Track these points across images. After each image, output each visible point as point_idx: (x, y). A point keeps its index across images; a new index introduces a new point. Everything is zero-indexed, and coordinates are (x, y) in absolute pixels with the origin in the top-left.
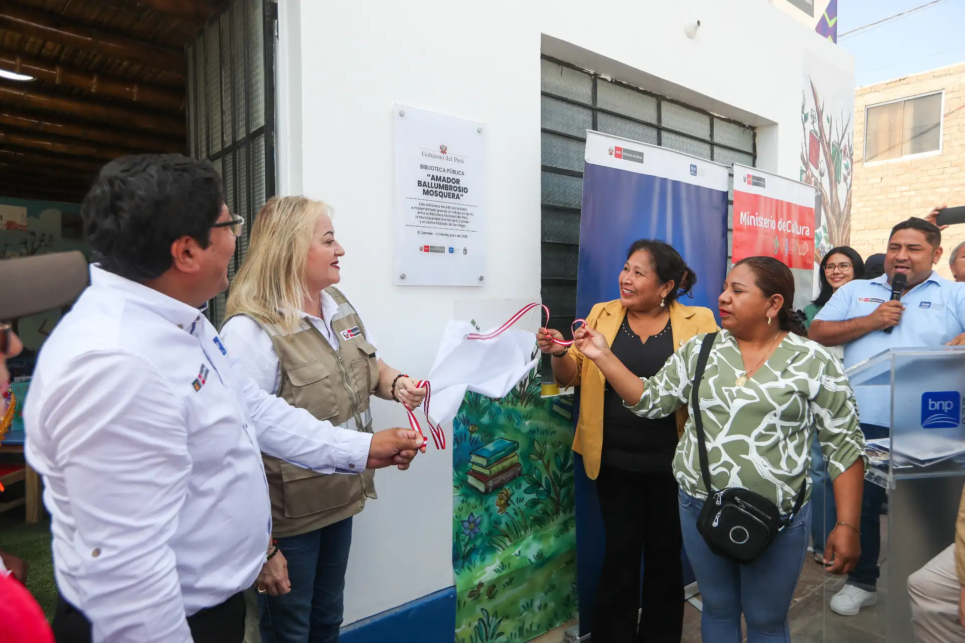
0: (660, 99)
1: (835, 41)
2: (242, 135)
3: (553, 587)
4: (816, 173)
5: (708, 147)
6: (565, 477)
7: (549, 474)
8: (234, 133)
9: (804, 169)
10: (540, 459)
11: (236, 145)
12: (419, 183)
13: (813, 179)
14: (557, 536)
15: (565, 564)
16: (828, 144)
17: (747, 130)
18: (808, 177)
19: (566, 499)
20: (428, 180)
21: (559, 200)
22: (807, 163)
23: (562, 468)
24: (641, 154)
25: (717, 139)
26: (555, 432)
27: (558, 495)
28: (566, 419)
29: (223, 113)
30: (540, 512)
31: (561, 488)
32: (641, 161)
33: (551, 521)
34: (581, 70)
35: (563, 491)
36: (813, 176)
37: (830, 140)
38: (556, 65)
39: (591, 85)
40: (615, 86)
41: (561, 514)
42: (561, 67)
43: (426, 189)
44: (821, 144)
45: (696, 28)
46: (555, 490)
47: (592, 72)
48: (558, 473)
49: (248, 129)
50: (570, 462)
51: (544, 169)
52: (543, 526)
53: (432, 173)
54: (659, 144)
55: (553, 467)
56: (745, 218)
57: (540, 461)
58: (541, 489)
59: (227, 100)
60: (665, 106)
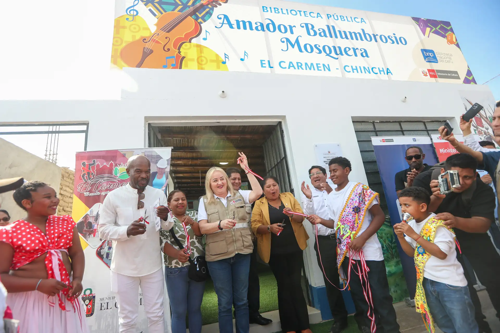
0: (400, 122)
1: (476, 83)
2: (279, 160)
3: (398, 285)
4: (484, 129)
5: (426, 132)
6: (393, 245)
7: (386, 244)
8: (277, 161)
9: (475, 129)
10: (381, 238)
11: (278, 163)
12: (324, 162)
13: (483, 132)
14: (395, 266)
15: (401, 277)
16: (487, 118)
17: (443, 122)
18: (479, 132)
19: (396, 253)
20: (326, 160)
21: (370, 159)
22: (477, 127)
23: (391, 242)
24: (392, 139)
25: (428, 129)
26: (385, 230)
27: (392, 252)
28: (389, 226)
29: (273, 157)
30: (386, 257)
31: (392, 249)
32: (393, 141)
33: (391, 261)
34: (368, 122)
35: (394, 250)
36: (482, 130)
37: (486, 116)
38: (359, 123)
39: (372, 125)
40: (381, 123)
41: (395, 259)
42: (361, 123)
43: (326, 163)
44: (482, 119)
45: (405, 99)
46: (391, 251)
47: (372, 121)
48: (390, 244)
49: (280, 158)
50: (394, 241)
51: (361, 152)
52: (388, 262)
53: (327, 159)
54: (404, 135)
55: (387, 242)
56: (441, 151)
57: (381, 239)
58: (384, 249)
59: (274, 154)
60: (402, 123)
